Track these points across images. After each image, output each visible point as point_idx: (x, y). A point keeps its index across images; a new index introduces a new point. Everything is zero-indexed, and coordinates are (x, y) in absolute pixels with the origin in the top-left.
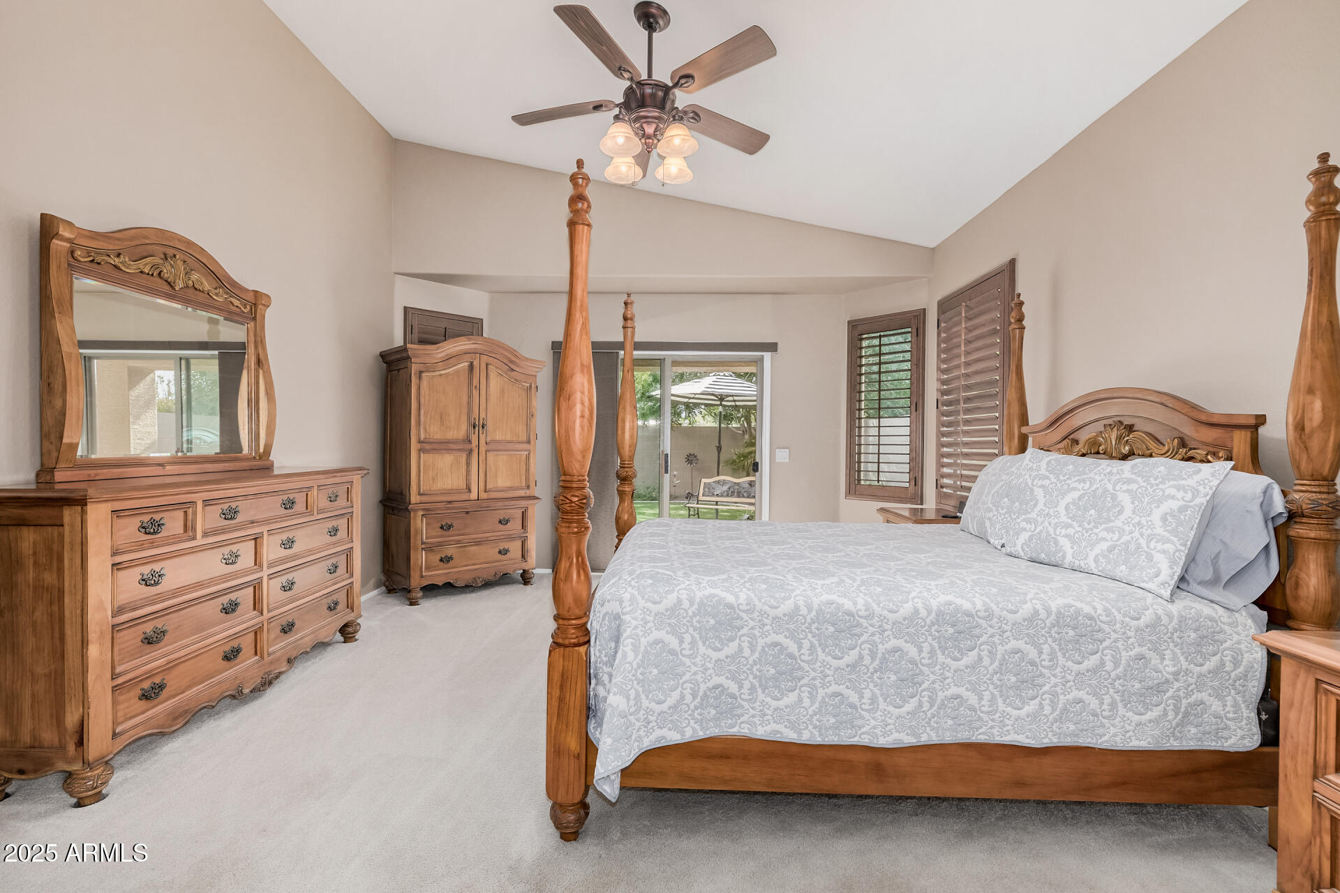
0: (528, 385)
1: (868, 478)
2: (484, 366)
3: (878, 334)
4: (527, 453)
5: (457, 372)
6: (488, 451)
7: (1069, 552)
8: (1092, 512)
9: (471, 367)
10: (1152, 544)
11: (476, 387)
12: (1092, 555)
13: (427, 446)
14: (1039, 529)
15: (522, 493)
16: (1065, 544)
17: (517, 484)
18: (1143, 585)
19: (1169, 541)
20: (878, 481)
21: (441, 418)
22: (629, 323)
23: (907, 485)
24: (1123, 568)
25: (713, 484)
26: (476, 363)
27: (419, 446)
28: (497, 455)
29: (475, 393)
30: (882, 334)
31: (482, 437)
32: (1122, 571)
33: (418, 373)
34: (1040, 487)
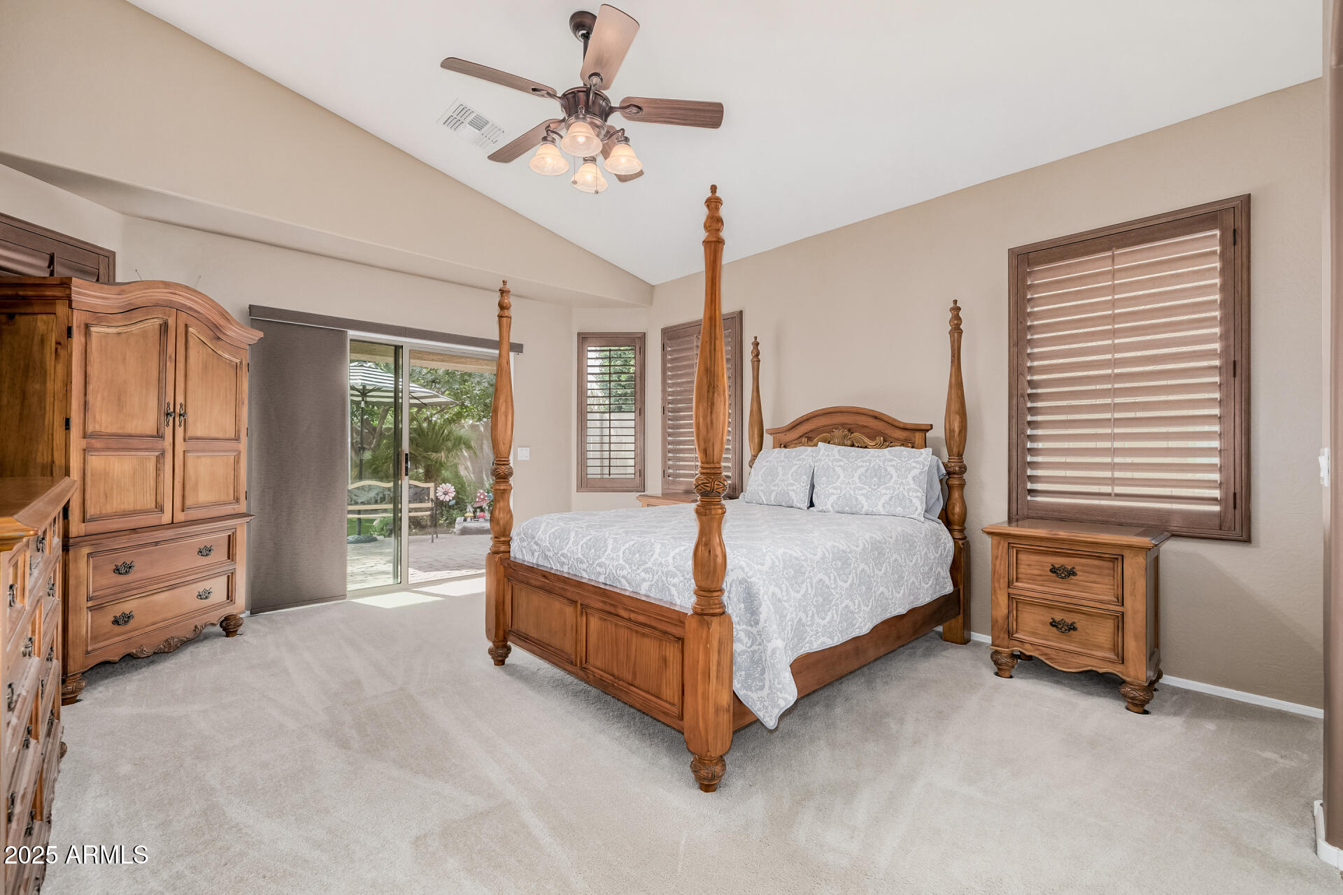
0: (238, 361)
1: (593, 472)
2: (181, 329)
3: (608, 348)
4: (235, 454)
5: (144, 334)
6: (188, 451)
7: (866, 504)
8: (875, 479)
9: (164, 328)
10: (911, 494)
11: (170, 357)
12: (880, 504)
13: (97, 444)
14: (843, 492)
15: (229, 509)
16: (862, 499)
17: (223, 498)
18: (912, 516)
19: (919, 491)
20: (610, 474)
21: (119, 400)
22: (506, 313)
23: (633, 476)
24: (899, 508)
25: (356, 490)
26: (171, 322)
27: (83, 443)
28: (199, 457)
29: (170, 366)
30: (612, 348)
31: (180, 431)
32: (899, 510)
33: (83, 326)
34: (838, 466)
